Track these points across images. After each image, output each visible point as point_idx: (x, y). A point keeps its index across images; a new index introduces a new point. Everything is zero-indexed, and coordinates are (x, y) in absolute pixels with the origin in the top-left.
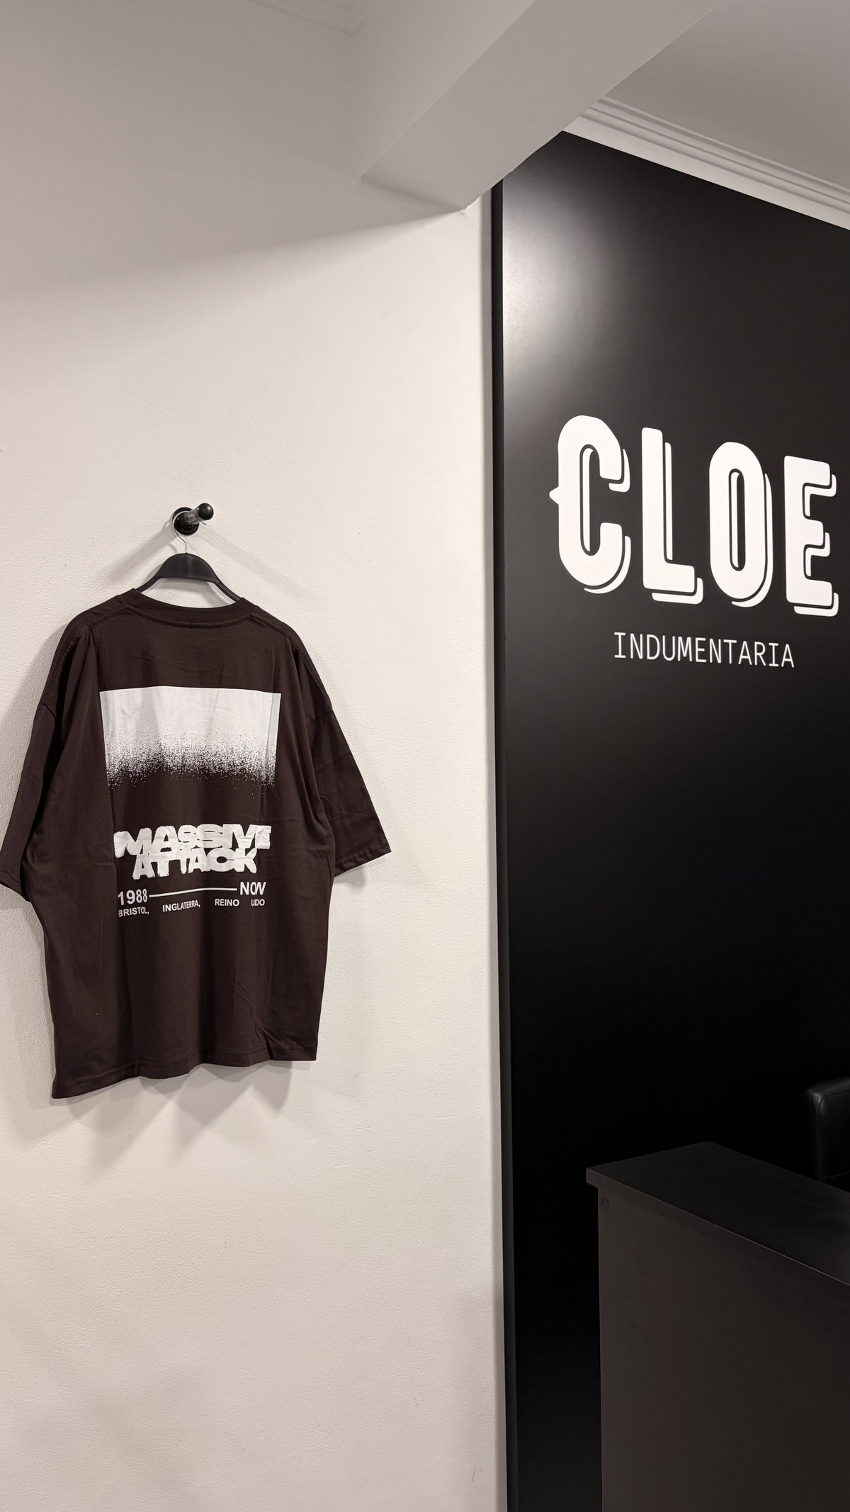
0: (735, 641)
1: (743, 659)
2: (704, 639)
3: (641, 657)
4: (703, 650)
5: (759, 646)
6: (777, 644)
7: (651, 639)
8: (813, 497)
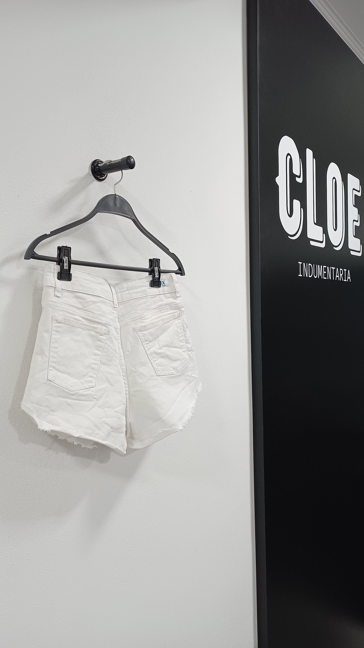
0: (335, 268)
1: (337, 277)
2: (326, 267)
3: (307, 276)
4: (325, 272)
5: (341, 270)
6: (346, 270)
7: (310, 265)
8: (355, 195)
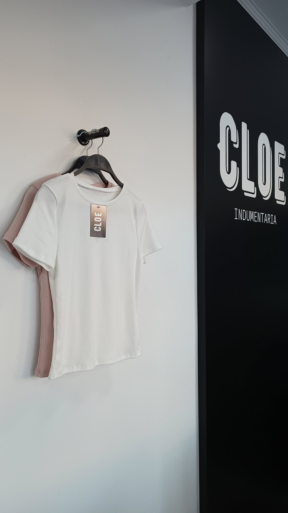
0: (263, 214)
1: (265, 221)
2: (256, 212)
3: (241, 219)
4: (256, 217)
5: (269, 216)
6: (273, 215)
7: (244, 211)
8: (281, 158)
